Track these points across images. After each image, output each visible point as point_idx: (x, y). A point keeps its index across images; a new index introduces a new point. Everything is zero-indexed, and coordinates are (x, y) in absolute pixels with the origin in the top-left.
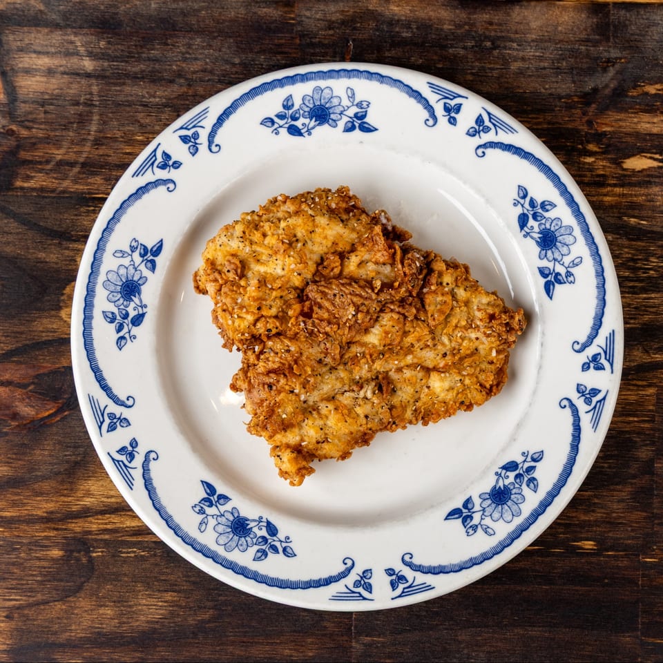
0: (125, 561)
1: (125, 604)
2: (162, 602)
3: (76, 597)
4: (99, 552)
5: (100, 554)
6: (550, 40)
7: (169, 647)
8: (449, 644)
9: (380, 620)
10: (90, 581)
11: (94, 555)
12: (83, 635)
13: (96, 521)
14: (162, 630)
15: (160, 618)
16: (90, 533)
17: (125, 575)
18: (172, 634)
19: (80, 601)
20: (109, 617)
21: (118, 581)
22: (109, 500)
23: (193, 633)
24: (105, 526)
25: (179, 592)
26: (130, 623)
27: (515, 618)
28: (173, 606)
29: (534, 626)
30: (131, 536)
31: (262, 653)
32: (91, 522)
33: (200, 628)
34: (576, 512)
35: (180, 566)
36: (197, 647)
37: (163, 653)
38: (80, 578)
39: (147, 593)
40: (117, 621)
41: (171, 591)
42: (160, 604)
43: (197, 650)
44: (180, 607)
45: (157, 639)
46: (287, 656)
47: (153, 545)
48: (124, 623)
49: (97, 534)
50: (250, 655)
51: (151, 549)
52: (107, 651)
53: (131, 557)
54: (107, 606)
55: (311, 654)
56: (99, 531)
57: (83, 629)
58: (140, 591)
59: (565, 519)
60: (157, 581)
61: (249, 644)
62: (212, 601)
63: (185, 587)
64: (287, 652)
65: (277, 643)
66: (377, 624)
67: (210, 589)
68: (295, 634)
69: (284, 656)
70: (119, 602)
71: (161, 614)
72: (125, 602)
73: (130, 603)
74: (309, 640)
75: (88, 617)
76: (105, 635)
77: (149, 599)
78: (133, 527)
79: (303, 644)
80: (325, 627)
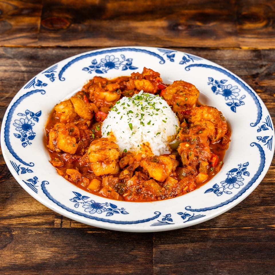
0: (30, 235)
1: (29, 253)
2: (49, 251)
3: (3, 250)
4: (16, 232)
5: (17, 233)
6: (234, 59)
7: (53, 270)
8: (207, 267)
9: (168, 257)
10: (11, 243)
11: (14, 233)
12: (5, 266)
13: (16, 220)
14: (49, 263)
15: (48, 258)
16: (12, 225)
17: (30, 241)
18: (54, 265)
19: (5, 252)
20: (20, 258)
21: (26, 243)
22: (23, 212)
23: (66, 264)
24: (20, 222)
25: (58, 247)
26: (32, 260)
27: (242, 256)
28: (55, 253)
29: (252, 259)
30: (34, 226)
31: (104, 272)
32: (13, 221)
33: (70, 262)
34: (269, 214)
35: (59, 237)
36: (68, 270)
37: (49, 273)
38: (5, 242)
39: (41, 248)
40: (24, 259)
41: (54, 247)
42: (48, 252)
43: (67, 271)
44: (59, 253)
45: (46, 267)
46: (117, 273)
47: (45, 229)
48: (28, 260)
49: (15, 225)
50: (97, 273)
51: (44, 230)
52: (18, 272)
53: (33, 234)
54: (19, 254)
55: (131, 272)
56: (17, 224)
57: (5, 263)
58: (37, 247)
59: (263, 217)
60: (47, 243)
61: (97, 268)
62: (77, 251)
63: (62, 246)
64: (117, 271)
65: (112, 268)
66: (166, 259)
67: (75, 246)
68: (121, 264)
69: (116, 273)
70: (25, 252)
71: (48, 257)
72: (29, 252)
73: (32, 252)
74: (130, 266)
75: (8, 258)
76: (17, 265)
77: (42, 251)
78: (35, 222)
79: (127, 268)
80: (138, 261)
